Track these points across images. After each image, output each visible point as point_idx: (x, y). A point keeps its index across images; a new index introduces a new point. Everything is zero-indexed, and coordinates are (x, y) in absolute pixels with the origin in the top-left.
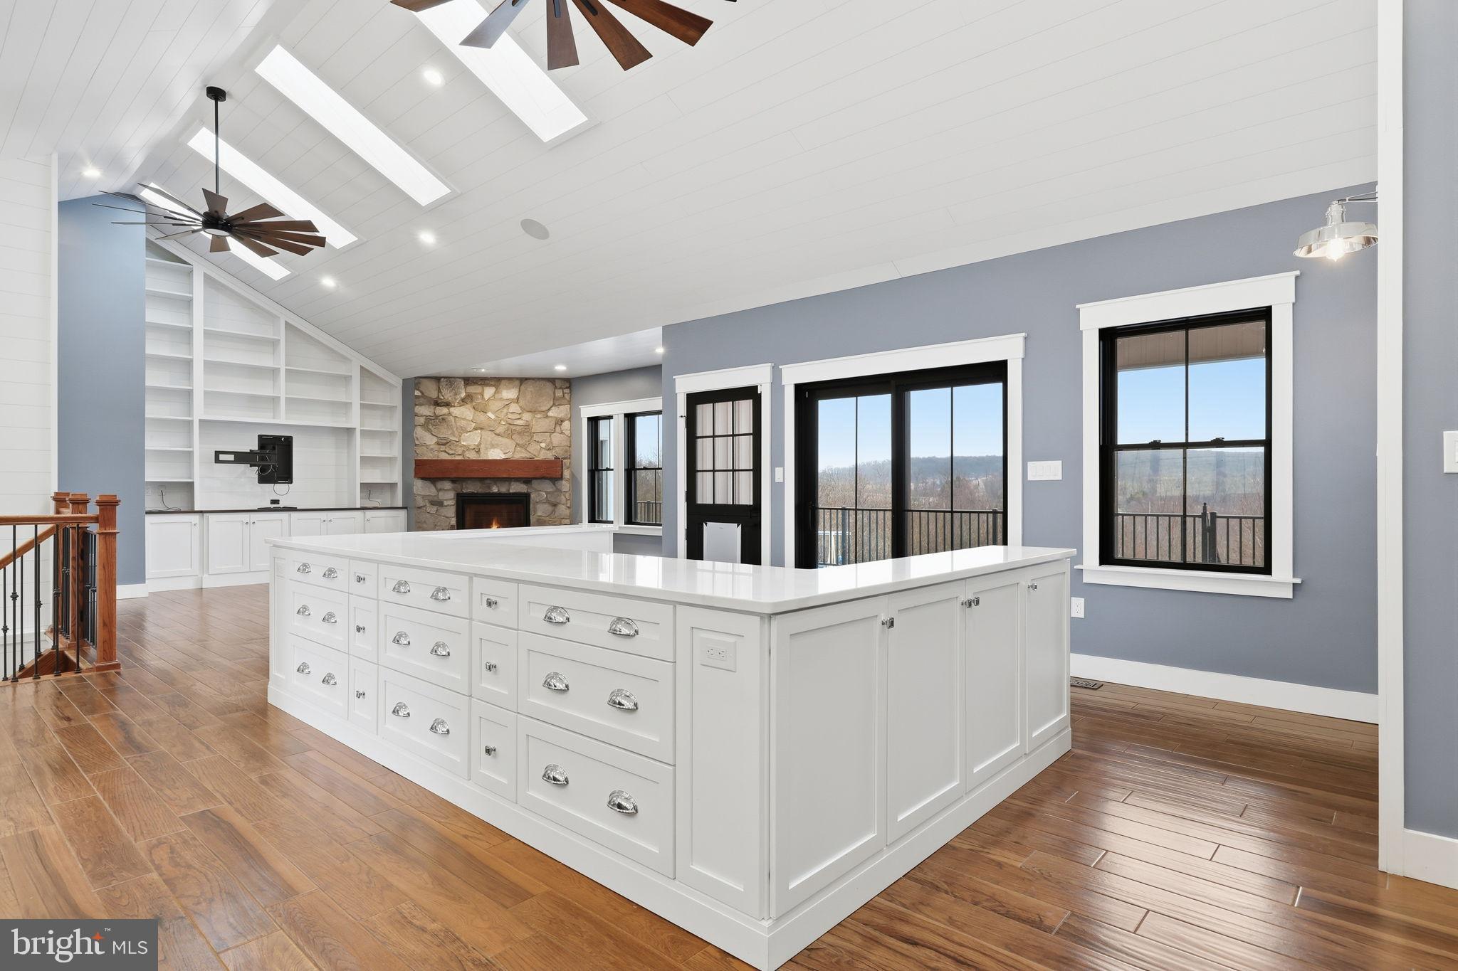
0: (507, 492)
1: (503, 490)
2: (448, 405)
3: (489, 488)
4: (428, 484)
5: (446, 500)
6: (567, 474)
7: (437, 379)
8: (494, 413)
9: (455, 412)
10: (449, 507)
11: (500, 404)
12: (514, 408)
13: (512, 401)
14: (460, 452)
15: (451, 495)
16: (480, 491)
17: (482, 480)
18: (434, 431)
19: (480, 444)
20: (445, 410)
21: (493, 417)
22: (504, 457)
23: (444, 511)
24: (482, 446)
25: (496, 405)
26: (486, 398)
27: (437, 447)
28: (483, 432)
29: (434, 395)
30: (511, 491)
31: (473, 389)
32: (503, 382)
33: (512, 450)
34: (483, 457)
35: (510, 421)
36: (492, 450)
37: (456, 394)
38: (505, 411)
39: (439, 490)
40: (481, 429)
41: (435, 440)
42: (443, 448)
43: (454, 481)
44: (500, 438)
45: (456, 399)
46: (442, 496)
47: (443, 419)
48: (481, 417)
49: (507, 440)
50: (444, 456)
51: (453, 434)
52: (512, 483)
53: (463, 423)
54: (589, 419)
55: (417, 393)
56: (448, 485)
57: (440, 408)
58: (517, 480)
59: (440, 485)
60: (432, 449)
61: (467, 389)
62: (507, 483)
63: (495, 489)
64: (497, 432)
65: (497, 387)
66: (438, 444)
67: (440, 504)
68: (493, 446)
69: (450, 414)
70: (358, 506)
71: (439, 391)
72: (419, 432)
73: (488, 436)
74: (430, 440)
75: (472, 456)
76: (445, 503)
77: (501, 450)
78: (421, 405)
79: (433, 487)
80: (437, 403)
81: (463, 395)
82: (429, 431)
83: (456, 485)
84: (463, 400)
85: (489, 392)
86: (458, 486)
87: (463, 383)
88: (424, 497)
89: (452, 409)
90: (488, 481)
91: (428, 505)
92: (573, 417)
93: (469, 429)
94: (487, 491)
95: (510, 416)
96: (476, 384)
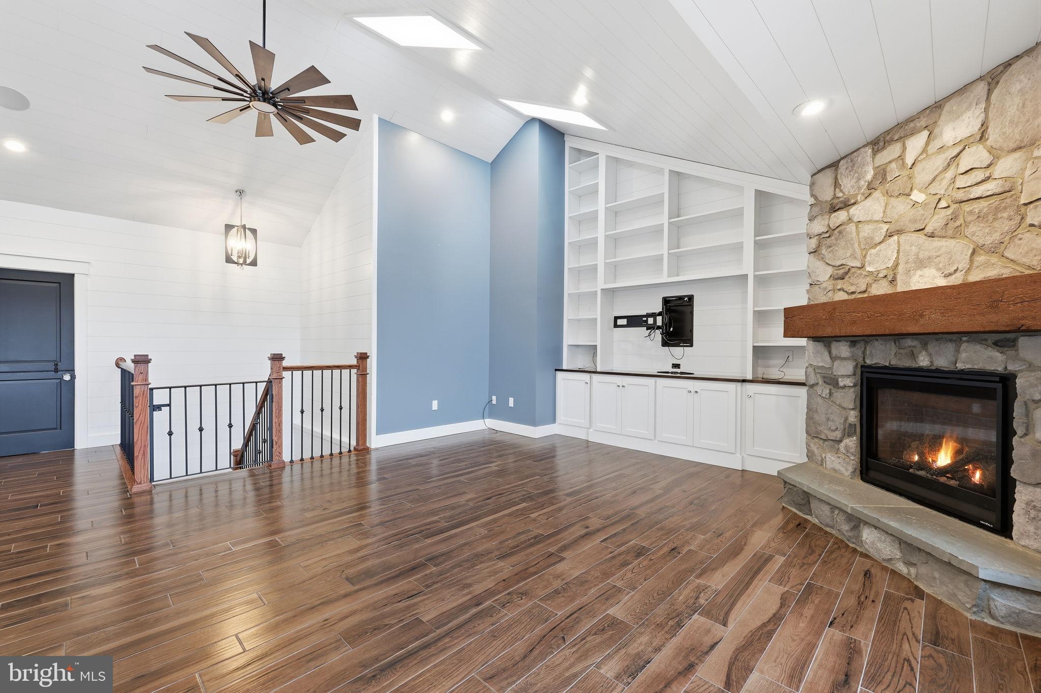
0: (952, 368)
2: (846, 205)
3: (913, 356)
4: (820, 346)
5: (843, 376)
7: (836, 164)
8: (925, 189)
9: (857, 212)
10: (846, 390)
11: (939, 161)
12: (976, 156)
13: (964, 145)
14: (864, 286)
15: (850, 367)
16: (895, 362)
17: (897, 337)
18: (829, 257)
19: (896, 265)
20: (842, 216)
21: (922, 198)
22: (946, 281)
23: (838, 395)
24: (901, 269)
25: (923, 174)
26: (909, 161)
27: (830, 283)
28: (903, 238)
29: (829, 195)
30: (960, 366)
31: (887, 155)
32: (952, 104)
33: (963, 264)
34: (901, 288)
35: (960, 195)
36: (919, 272)
37: (859, 179)
38: (949, 174)
39: (833, 359)
40: (900, 231)
41: (830, 271)
42: (839, 283)
43: (853, 342)
44: (937, 243)
45: (859, 188)
46: (839, 369)
47: (839, 232)
48: (900, 207)
49: (952, 242)
50: (842, 296)
51: (853, 256)
52: (964, 346)
53: (866, 230)
55: (811, 201)
56: (843, 349)
57: (836, 214)
59: (834, 349)
60: (823, 288)
61: (876, 160)
62: (951, 347)
63: (923, 361)
64: (929, 229)
65: (935, 125)
66: (833, 277)
67: (832, 381)
68: (921, 264)
69: (850, 220)
70: (749, 377)
71: (836, 184)
72: (812, 263)
73: (912, 243)
74: (823, 274)
75: (880, 289)
76: (842, 383)
77: (939, 269)
78: (812, 218)
79: (826, 353)
80: (832, 208)
81: (870, 176)
82: (821, 257)
83: (857, 350)
84: (869, 186)
85: (915, 144)
86: (859, 352)
87: (869, 151)
88: (816, 370)
89: (853, 210)
90: (909, 342)
91: (821, 382)
93: (878, 239)
94: (907, 363)
95: (962, 182)
96: (892, 141)
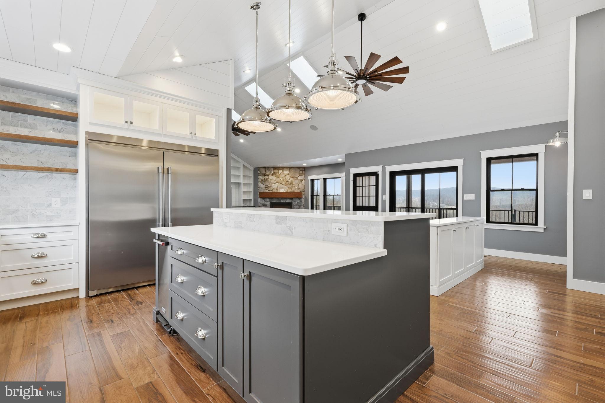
1: (284, 201)
2: (268, 175)
3: (280, 201)
4: (262, 199)
6: (303, 196)
7: (265, 168)
11: (284, 175)
12: (288, 176)
13: (287, 174)
14: (272, 190)
15: (269, 203)
16: (277, 202)
17: (278, 198)
18: (264, 183)
19: (277, 187)
20: (267, 177)
21: (281, 179)
22: (284, 191)
25: (282, 176)
26: (279, 173)
27: (265, 188)
29: (264, 172)
30: (287, 202)
31: (275, 171)
32: (285, 168)
33: (287, 189)
34: (278, 191)
35: (287, 181)
37: (270, 172)
38: (285, 177)
39: (265, 201)
40: (278, 183)
41: (264, 186)
42: (266, 189)
43: (270, 198)
44: (284, 186)
45: (270, 174)
46: (266, 203)
47: (267, 180)
48: (278, 179)
49: (286, 186)
50: (267, 191)
51: (269, 184)
53: (272, 181)
54: (311, 180)
55: (259, 172)
56: (268, 200)
58: (289, 198)
59: (266, 200)
60: (263, 189)
62: (286, 199)
63: (282, 201)
64: (283, 184)
65: (283, 170)
66: (265, 187)
68: (281, 188)
69: (269, 178)
70: (242, 206)
71: (266, 171)
72: (260, 184)
73: (280, 185)
74: (263, 186)
75: (275, 191)
76: (267, 205)
77: (284, 189)
78: (260, 176)
79: (264, 200)
80: (265, 175)
81: (273, 173)
82: (262, 183)
83: (270, 200)
84: (272, 174)
85: (280, 171)
86: (271, 200)
87: (272, 169)
88: (261, 203)
89: (269, 177)
90: (280, 199)
91: (262, 205)
92: (306, 179)
93: (274, 183)
94: (280, 202)
95: (286, 179)
96: (277, 169)
